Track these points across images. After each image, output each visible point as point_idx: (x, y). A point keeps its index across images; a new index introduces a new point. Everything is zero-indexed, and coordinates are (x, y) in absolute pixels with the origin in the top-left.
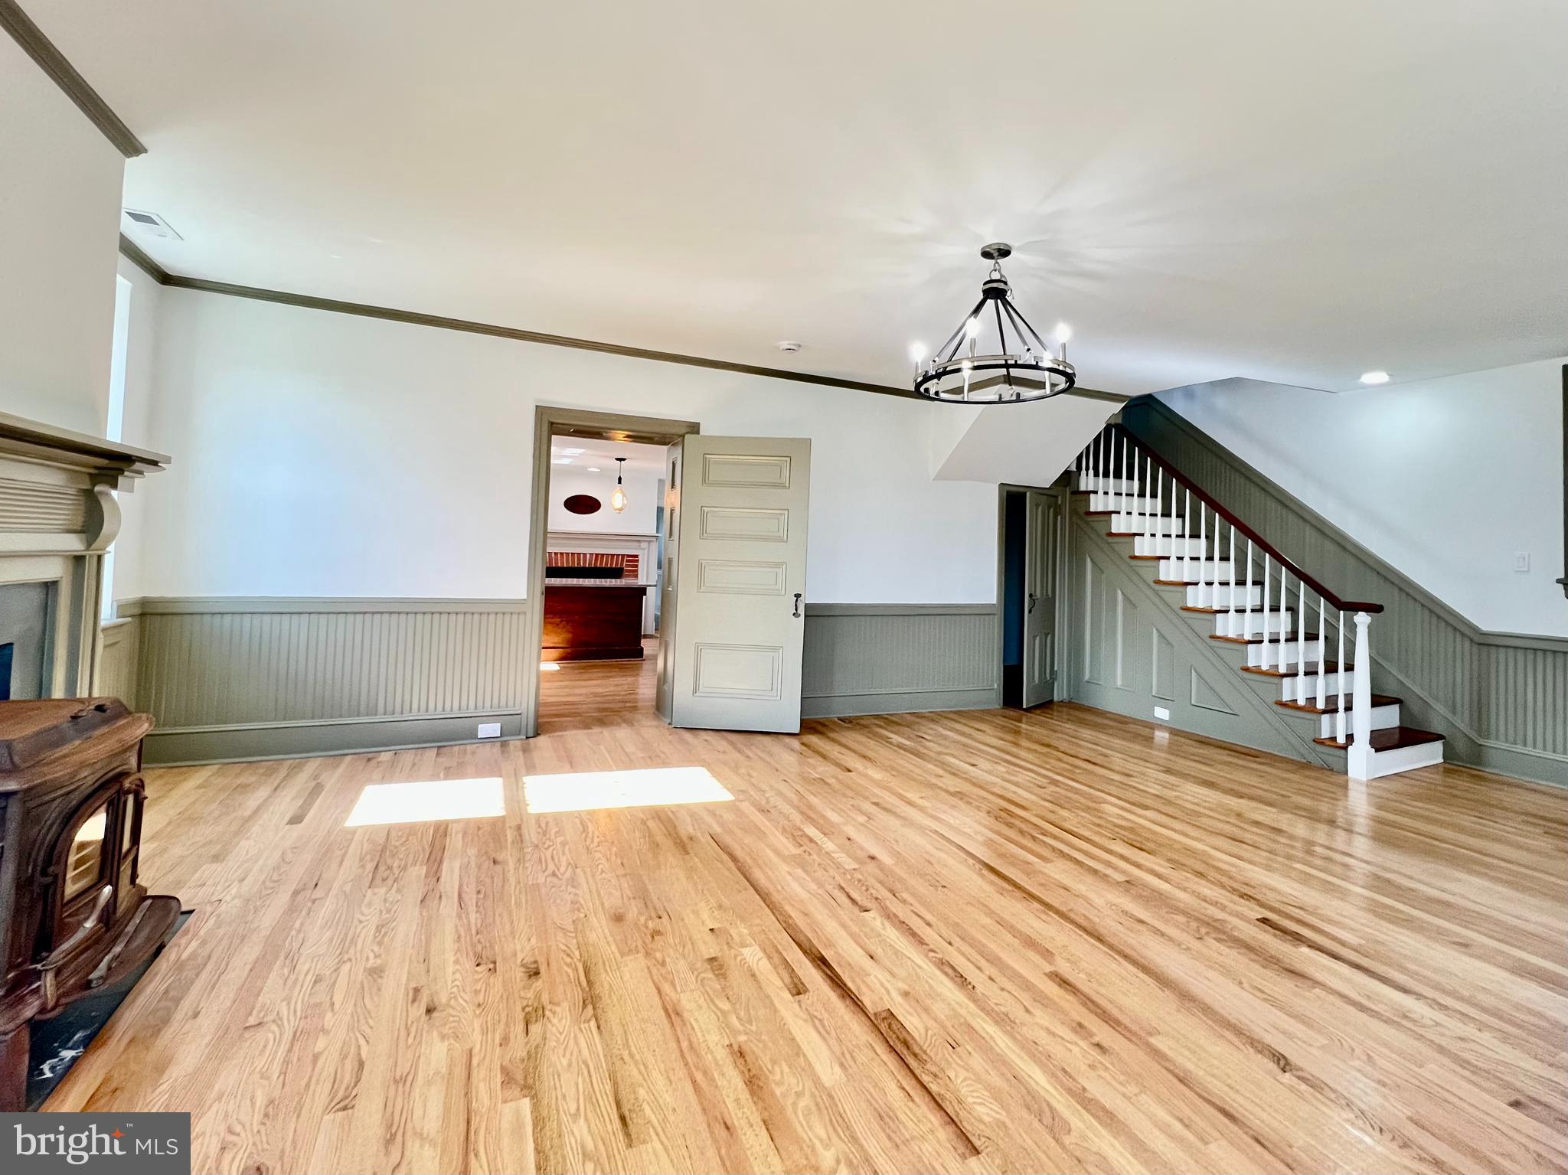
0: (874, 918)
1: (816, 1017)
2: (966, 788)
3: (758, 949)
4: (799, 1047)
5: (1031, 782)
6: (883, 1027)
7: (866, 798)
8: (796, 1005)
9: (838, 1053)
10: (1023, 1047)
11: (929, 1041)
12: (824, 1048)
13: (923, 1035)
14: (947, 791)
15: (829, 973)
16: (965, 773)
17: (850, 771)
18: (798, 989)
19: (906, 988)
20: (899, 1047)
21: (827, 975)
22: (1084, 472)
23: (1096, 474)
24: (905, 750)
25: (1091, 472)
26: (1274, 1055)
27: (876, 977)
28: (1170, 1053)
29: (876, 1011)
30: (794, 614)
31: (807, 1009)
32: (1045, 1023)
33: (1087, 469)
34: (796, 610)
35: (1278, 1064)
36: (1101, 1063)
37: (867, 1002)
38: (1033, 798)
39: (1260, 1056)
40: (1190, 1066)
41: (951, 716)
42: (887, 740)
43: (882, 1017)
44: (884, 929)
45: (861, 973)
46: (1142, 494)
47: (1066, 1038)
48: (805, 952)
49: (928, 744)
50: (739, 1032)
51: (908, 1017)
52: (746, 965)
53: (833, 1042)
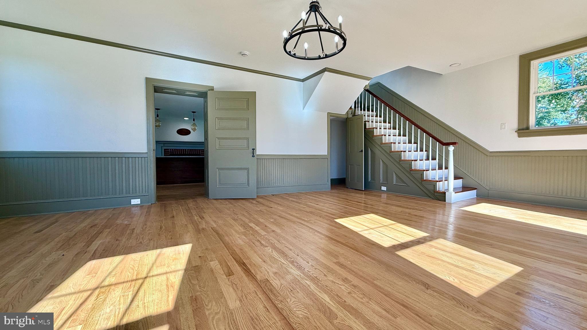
0: (269, 249)
1: (234, 284)
2: (313, 210)
3: (217, 261)
4: (223, 294)
5: (336, 208)
6: (263, 286)
7: (276, 215)
8: (227, 280)
9: (240, 296)
10: (321, 288)
11: (281, 289)
12: (234, 294)
13: (279, 287)
14: (307, 212)
15: (245, 268)
16: (314, 207)
17: (272, 208)
18: (230, 273)
19: (276, 271)
20: (268, 292)
21: (244, 269)
22: (357, 109)
23: (361, 110)
24: (294, 202)
25: (359, 108)
26: (423, 284)
27: (264, 268)
28: (382, 286)
29: (261, 279)
30: (252, 156)
31: (231, 281)
32: (331, 279)
33: (358, 107)
34: (253, 154)
35: (425, 286)
36: (353, 291)
37: (258, 277)
38: (337, 212)
39: (418, 284)
40: (389, 289)
41: (313, 193)
42: (288, 200)
43: (263, 281)
44: (272, 252)
45: (259, 267)
46: (377, 116)
47: (340, 284)
48: (237, 262)
49: (302, 200)
50: (198, 291)
51: (275, 281)
52: (210, 268)
53: (239, 292)
